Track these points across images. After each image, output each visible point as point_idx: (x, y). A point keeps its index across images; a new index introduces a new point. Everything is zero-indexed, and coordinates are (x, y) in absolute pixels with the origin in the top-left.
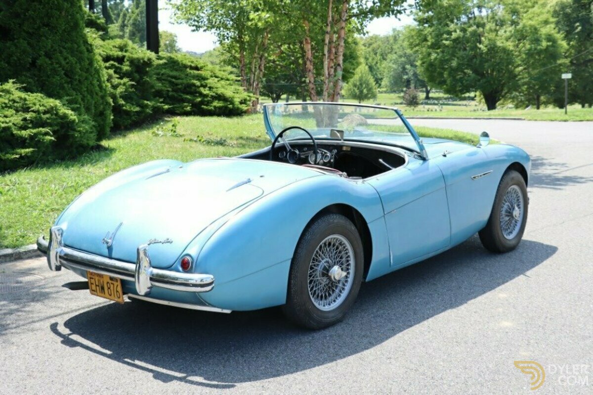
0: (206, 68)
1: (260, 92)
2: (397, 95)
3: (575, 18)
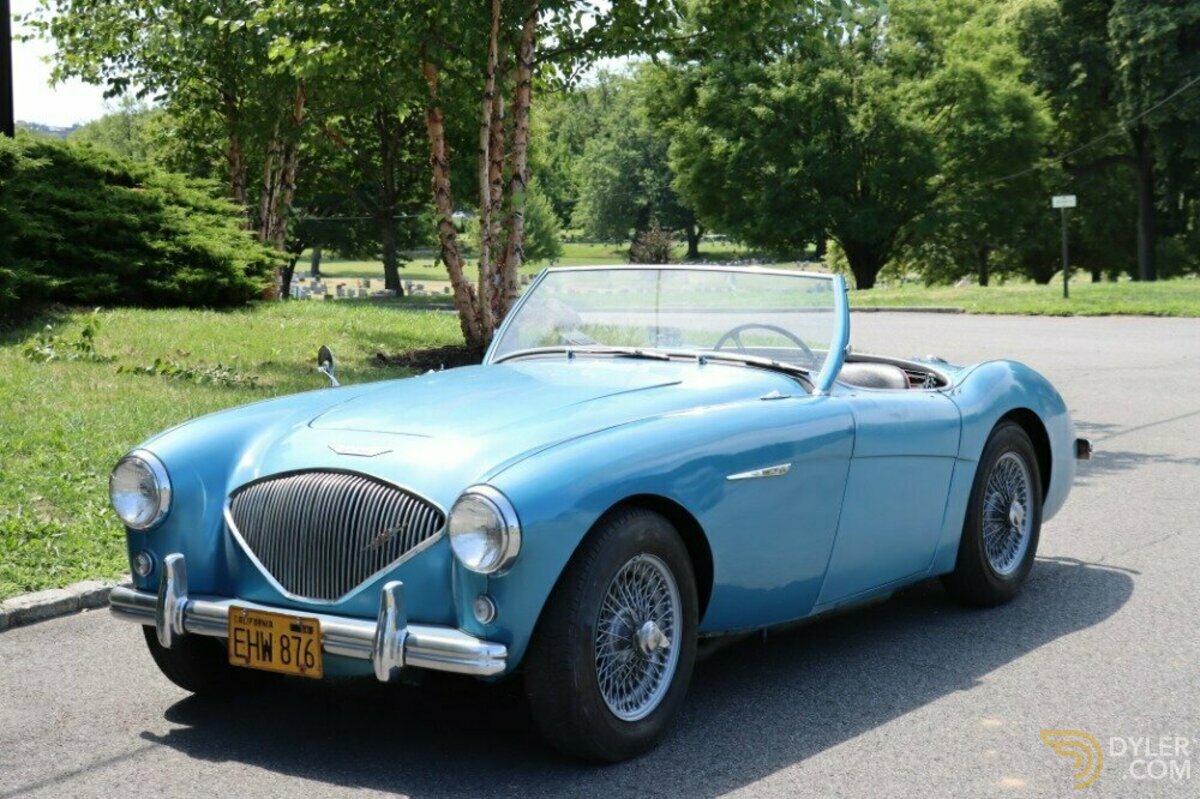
0: (151, 180)
1: (287, 242)
2: (613, 247)
3: (1068, 50)
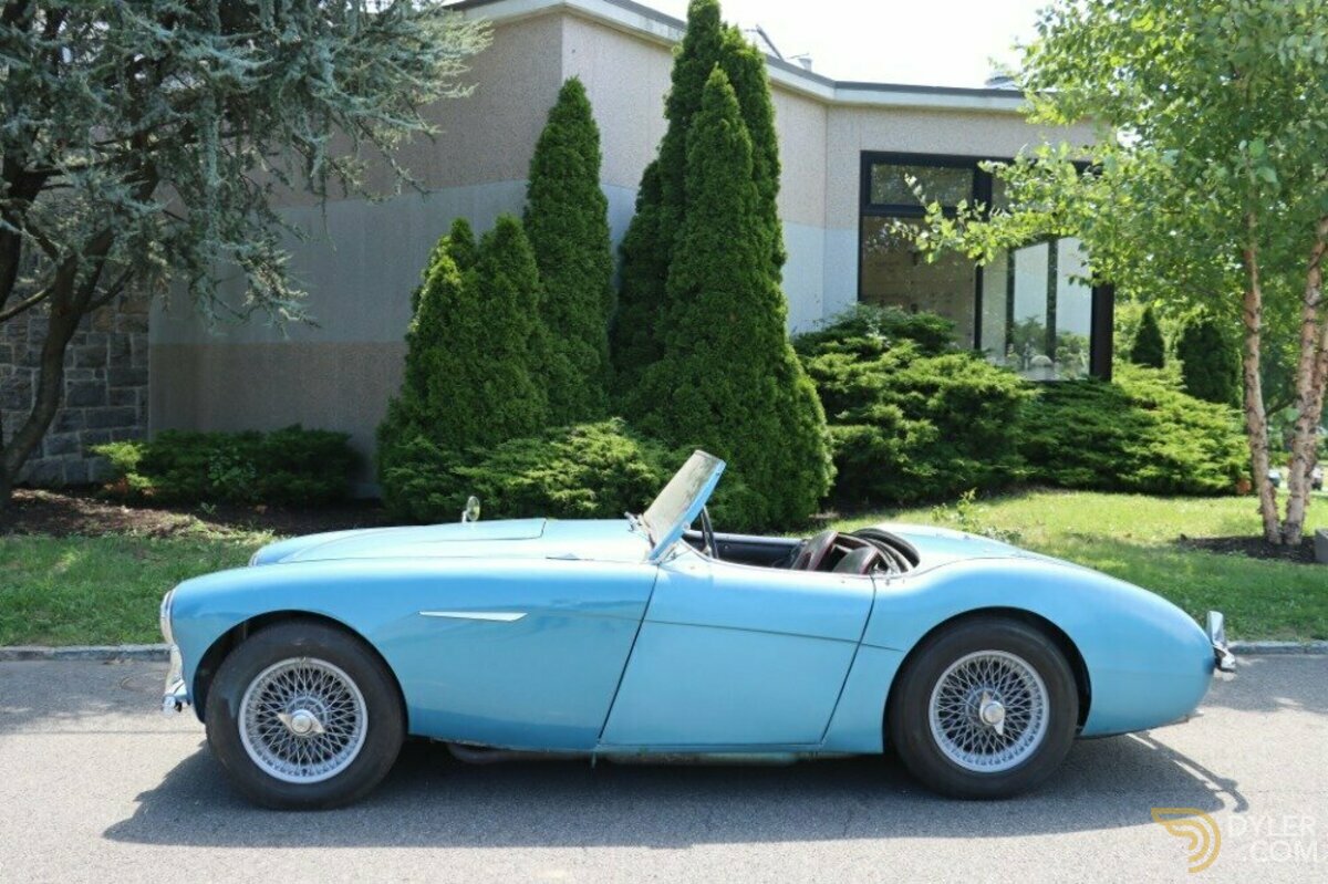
0: (1167, 405)
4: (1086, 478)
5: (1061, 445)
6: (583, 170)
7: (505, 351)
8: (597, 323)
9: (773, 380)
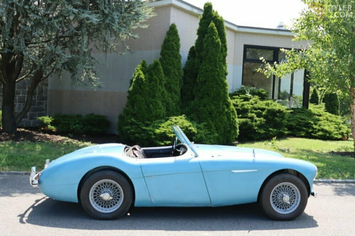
4: (303, 134)
5: (297, 125)
6: (176, 48)
7: (155, 96)
8: (178, 89)
9: (225, 106)
